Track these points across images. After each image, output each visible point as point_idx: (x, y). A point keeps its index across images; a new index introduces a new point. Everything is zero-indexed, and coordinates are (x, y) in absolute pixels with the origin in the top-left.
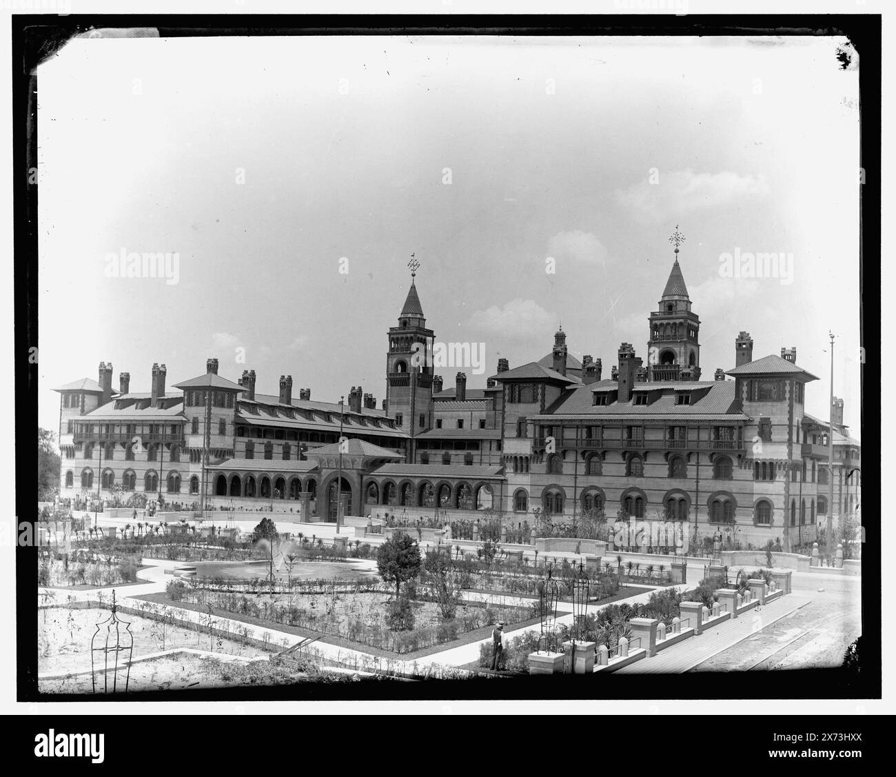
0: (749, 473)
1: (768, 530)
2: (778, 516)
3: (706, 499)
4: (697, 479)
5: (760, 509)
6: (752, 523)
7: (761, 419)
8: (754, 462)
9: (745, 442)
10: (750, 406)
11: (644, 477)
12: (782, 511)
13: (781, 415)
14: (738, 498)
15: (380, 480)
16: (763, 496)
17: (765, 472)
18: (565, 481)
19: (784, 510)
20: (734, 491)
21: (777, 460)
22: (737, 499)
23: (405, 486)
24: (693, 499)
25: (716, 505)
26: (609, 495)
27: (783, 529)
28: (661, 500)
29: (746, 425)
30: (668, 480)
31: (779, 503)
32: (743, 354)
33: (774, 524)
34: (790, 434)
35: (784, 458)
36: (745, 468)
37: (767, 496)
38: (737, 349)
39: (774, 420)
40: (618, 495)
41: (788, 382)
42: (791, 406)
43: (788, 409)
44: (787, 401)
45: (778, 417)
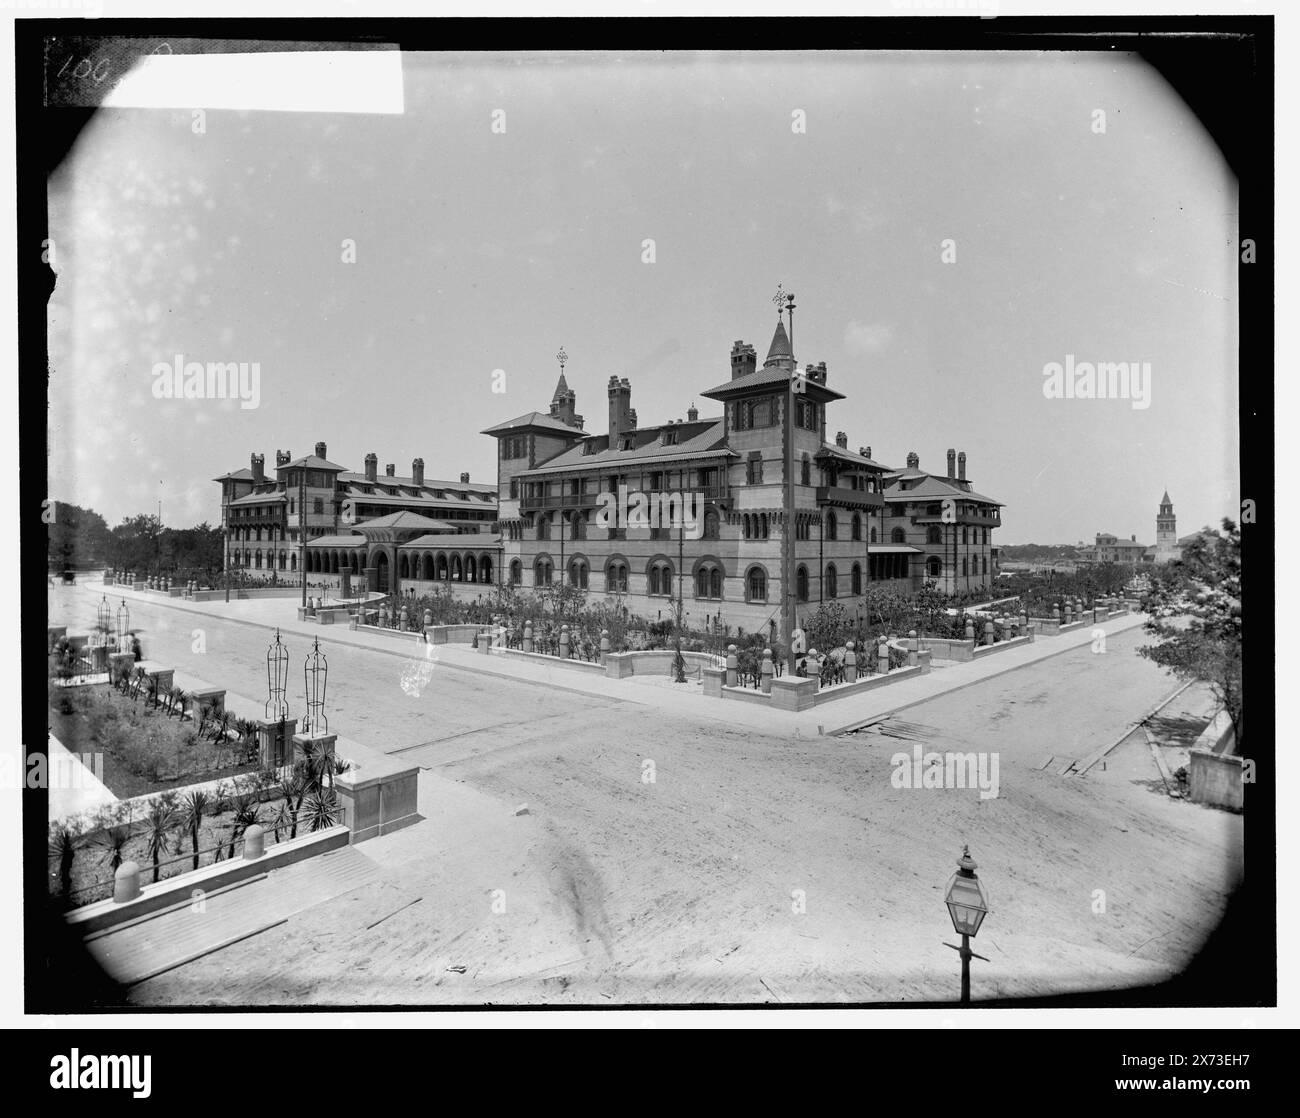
0: (738, 531)
1: (762, 608)
2: (774, 589)
3: (691, 567)
4: (681, 540)
5: (754, 579)
6: (743, 598)
7: (750, 453)
8: (742, 515)
9: (731, 487)
10: (737, 438)
11: (625, 540)
12: (779, 581)
13: (774, 446)
14: (726, 564)
15: (409, 553)
16: (755, 561)
17: (757, 528)
18: (553, 548)
19: (781, 579)
20: (722, 555)
21: (770, 509)
22: (725, 566)
23: (429, 558)
24: (677, 567)
25: (703, 573)
26: (594, 564)
27: (781, 607)
28: (643, 570)
29: (732, 465)
30: (651, 543)
31: (774, 570)
32: (740, 371)
33: (770, 600)
34: (786, 472)
35: (779, 507)
36: (734, 524)
37: (761, 561)
38: (732, 366)
39: (766, 455)
40: (601, 563)
41: (781, 398)
42: (786, 432)
43: (782, 436)
44: (782, 425)
45: (771, 448)
